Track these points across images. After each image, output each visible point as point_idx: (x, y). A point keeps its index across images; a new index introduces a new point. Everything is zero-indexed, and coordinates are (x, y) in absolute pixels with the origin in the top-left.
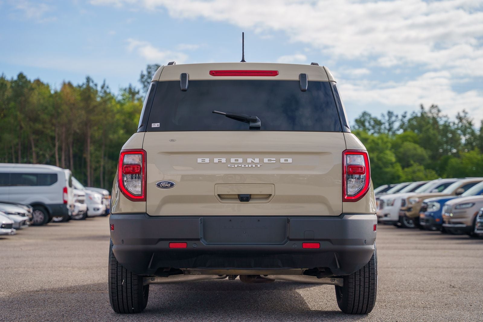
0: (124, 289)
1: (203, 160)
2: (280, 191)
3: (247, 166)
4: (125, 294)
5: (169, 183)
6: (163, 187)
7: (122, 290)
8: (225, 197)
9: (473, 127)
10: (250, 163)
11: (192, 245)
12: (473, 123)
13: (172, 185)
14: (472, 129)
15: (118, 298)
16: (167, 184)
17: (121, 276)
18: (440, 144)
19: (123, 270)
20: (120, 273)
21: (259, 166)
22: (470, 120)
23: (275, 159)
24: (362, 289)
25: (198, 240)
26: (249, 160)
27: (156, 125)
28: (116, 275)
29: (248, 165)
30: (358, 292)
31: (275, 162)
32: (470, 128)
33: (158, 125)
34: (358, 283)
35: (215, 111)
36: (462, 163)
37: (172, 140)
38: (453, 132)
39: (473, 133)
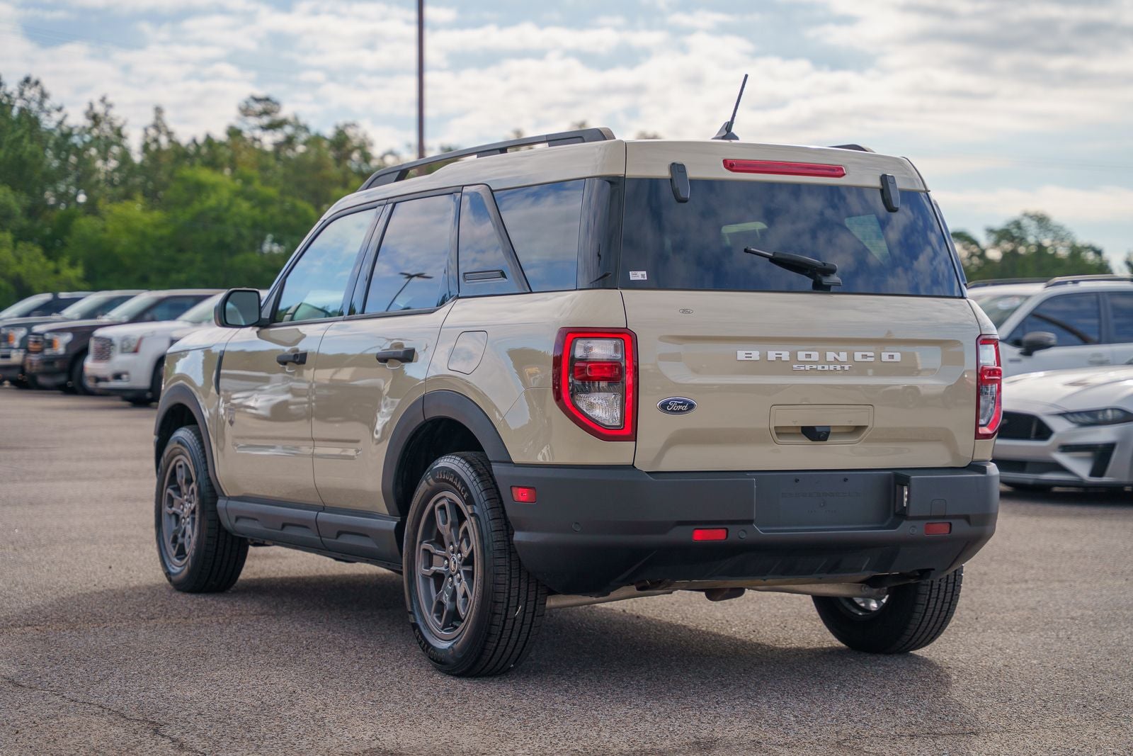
0: (518, 625)
1: (749, 356)
2: (882, 419)
3: (826, 368)
4: (514, 636)
5: (684, 403)
6: (672, 411)
7: (512, 629)
8: (784, 431)
9: (126, 143)
10: (830, 363)
11: (738, 534)
12: (124, 132)
13: (691, 406)
14: (122, 146)
15: (496, 648)
16: (680, 404)
17: (516, 598)
18: (51, 179)
19: (522, 584)
20: (514, 593)
21: (847, 367)
22: (117, 124)
23: (872, 354)
24: (939, 606)
25: (750, 522)
26: (831, 356)
27: (638, 275)
28: (506, 595)
29: (827, 366)
30: (931, 612)
31: (872, 359)
32: (119, 145)
33: (643, 276)
34: (934, 594)
35: (752, 249)
36: (104, 230)
37: (685, 311)
38: (79, 152)
39: (125, 157)
